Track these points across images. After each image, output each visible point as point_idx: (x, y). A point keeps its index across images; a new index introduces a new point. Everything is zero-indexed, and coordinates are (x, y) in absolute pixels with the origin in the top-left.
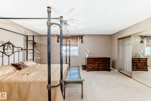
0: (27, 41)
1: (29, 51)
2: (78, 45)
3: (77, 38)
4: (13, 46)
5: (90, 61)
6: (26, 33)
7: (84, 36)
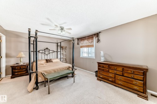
0: (58, 46)
1: (58, 53)
2: (93, 45)
3: (93, 37)
4: (49, 50)
5: (101, 67)
6: (57, 41)
7: (100, 32)
